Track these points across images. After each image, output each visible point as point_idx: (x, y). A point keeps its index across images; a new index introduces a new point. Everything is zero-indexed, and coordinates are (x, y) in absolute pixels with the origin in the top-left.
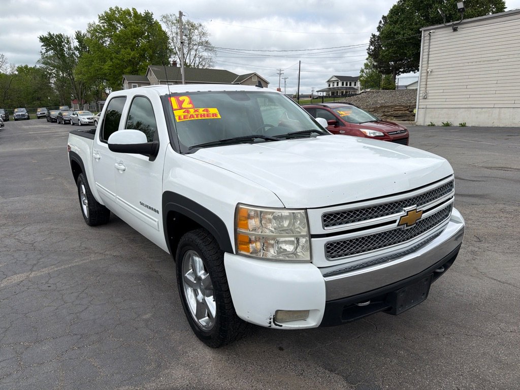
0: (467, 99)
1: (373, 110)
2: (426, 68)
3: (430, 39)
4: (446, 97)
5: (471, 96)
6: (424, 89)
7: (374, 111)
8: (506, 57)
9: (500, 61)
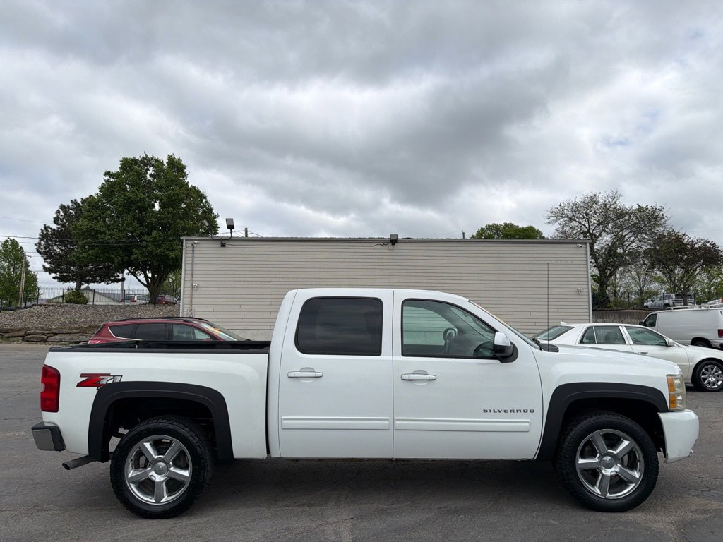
0: (241, 320)
1: (77, 331)
2: (190, 282)
3: (193, 250)
4: (218, 317)
5: (246, 317)
6: (189, 306)
7: (80, 332)
8: (277, 280)
9: (272, 283)
